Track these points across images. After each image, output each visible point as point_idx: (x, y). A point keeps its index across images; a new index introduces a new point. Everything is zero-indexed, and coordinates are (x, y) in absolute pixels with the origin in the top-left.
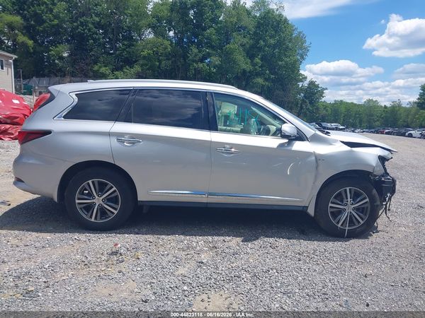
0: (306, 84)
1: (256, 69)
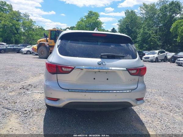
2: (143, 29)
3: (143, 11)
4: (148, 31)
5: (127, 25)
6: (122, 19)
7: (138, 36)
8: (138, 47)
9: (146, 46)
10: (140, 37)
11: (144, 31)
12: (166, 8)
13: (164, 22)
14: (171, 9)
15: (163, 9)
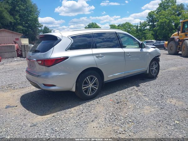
0: (43, 28)
1: (17, 22)
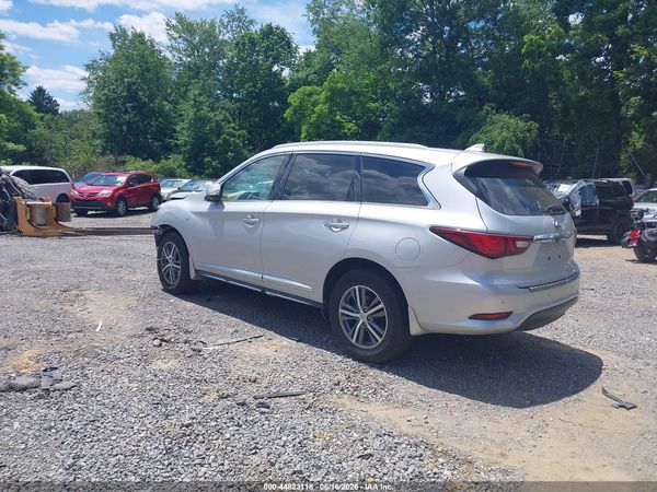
2: (194, 106)
3: (180, 40)
4: (211, 114)
5: (129, 85)
6: (98, 58)
7: (178, 128)
8: (186, 166)
9: (214, 163)
10: (184, 132)
11: (198, 111)
12: (252, 42)
13: (255, 86)
14: (268, 49)
15: (244, 44)
